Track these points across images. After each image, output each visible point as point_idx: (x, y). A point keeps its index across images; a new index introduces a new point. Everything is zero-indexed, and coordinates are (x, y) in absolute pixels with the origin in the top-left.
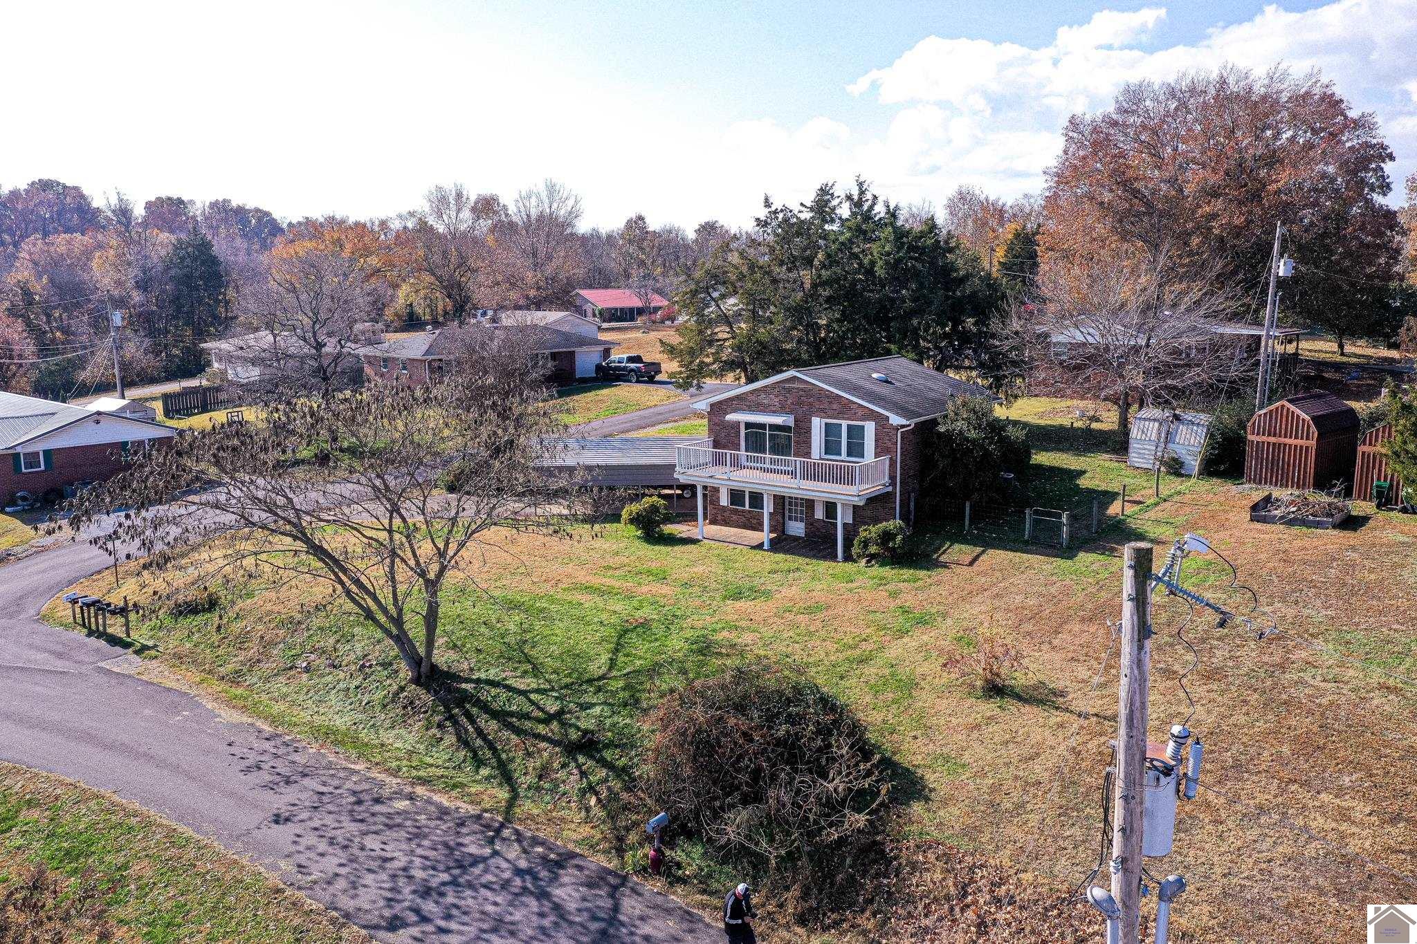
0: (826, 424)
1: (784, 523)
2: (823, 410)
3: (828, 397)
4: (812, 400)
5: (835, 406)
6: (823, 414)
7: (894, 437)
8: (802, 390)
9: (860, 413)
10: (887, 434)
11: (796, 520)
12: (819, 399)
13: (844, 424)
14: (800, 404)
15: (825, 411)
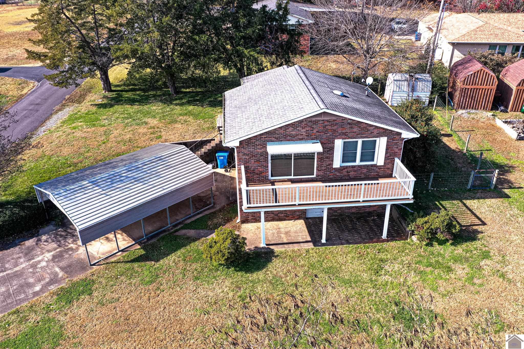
2: (345, 134)
3: (349, 124)
4: (335, 127)
5: (355, 130)
6: (344, 136)
8: (328, 121)
9: (376, 132)
10: (396, 144)
12: (342, 126)
13: (360, 141)
14: (326, 132)
15: (346, 134)
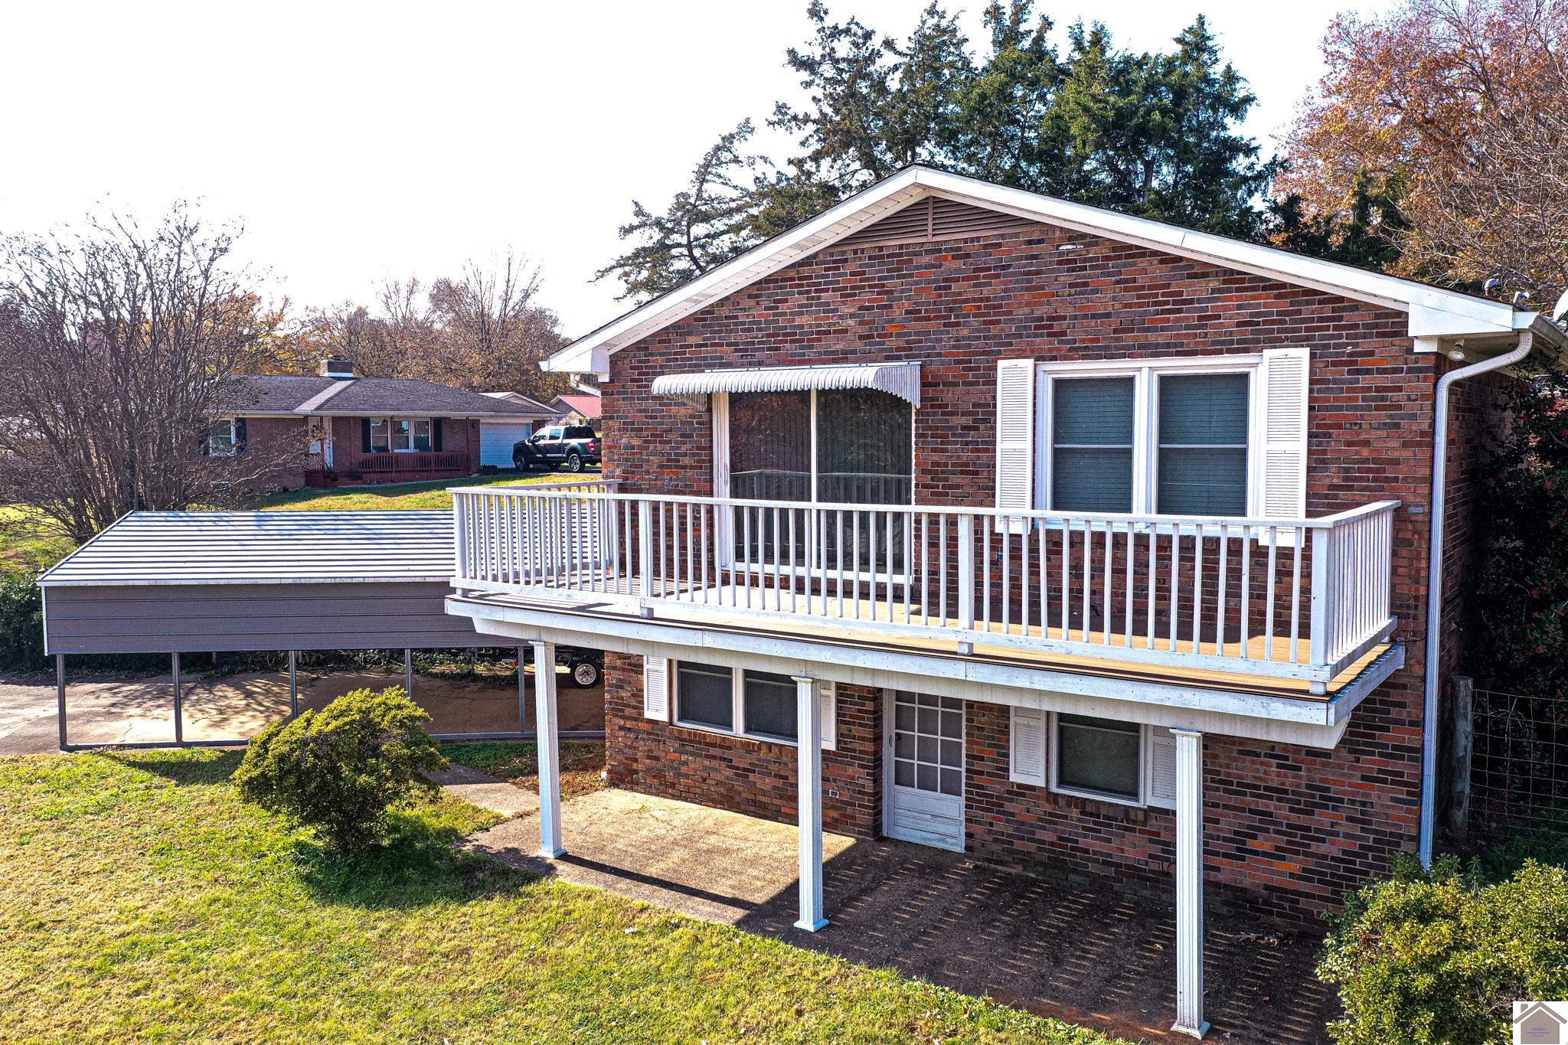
0: (1061, 386)
1: (877, 796)
4: (996, 289)
5: (1104, 300)
7: (1420, 407)
8: (958, 253)
9: (1229, 312)
10: (1381, 398)
11: (926, 784)
12: (1031, 283)
13: (1146, 377)
15: (1057, 326)
